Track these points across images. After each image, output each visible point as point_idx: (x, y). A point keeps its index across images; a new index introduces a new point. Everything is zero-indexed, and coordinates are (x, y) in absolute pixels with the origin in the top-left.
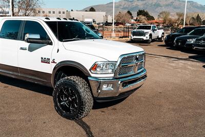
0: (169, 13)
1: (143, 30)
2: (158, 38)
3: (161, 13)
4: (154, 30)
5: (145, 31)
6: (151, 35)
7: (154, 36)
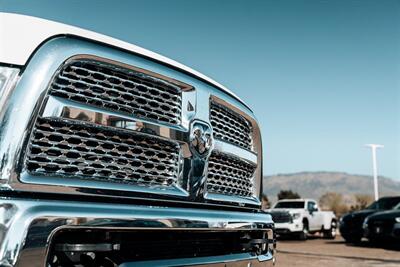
0: (340, 195)
1: (287, 210)
2: (323, 230)
3: (324, 196)
4: (312, 211)
5: (292, 211)
6: (305, 221)
7: (314, 225)
